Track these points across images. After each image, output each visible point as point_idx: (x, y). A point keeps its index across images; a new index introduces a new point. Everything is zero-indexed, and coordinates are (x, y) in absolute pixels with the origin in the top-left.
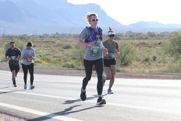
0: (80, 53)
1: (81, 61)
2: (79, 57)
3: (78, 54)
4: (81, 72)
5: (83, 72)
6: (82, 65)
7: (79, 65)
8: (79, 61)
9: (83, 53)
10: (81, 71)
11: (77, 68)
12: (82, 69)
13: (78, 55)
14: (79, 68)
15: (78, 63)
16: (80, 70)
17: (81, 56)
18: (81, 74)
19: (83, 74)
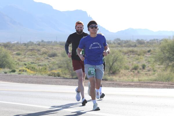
0: (66, 61)
2: (66, 65)
3: (64, 62)
4: (67, 81)
5: (69, 81)
6: (68, 73)
7: (66, 74)
8: (66, 69)
10: (68, 80)
11: (63, 77)
12: (68, 78)
13: (64, 64)
14: (66, 77)
15: (64, 72)
16: (67, 78)
17: (67, 64)
18: (68, 83)
19: (70, 83)
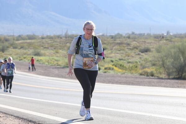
0: (162, 58)
1: (163, 68)
2: (161, 63)
3: (159, 59)
4: (163, 82)
5: (165, 82)
6: (164, 72)
7: (160, 73)
8: (160, 67)
9: (165, 58)
10: (163, 80)
11: (157, 77)
12: (164, 78)
13: (159, 61)
14: (161, 76)
15: (159, 70)
16: (162, 79)
17: (163, 61)
18: (163, 84)
19: (166, 84)
